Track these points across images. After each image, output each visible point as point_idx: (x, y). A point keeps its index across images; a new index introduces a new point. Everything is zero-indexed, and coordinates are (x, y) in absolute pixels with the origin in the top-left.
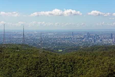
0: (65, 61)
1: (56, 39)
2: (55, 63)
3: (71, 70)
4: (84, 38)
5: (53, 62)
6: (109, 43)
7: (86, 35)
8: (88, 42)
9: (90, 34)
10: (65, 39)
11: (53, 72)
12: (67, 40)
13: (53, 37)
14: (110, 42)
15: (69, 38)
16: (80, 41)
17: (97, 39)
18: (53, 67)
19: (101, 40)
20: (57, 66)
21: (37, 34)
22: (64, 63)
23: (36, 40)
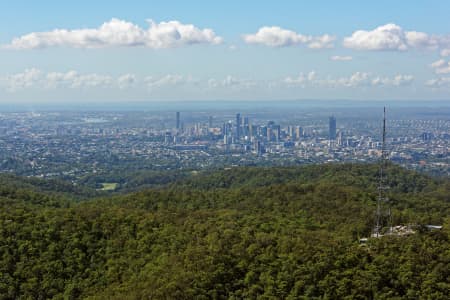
0: (63, 227)
1: (109, 140)
2: (21, 237)
3: (80, 266)
4: (221, 137)
5: (13, 234)
6: (317, 154)
7: (230, 125)
8: (235, 152)
9: (247, 121)
10: (145, 139)
11: (7, 276)
12: (151, 144)
13: (101, 131)
14: (321, 153)
15: (160, 138)
16: (202, 148)
17: (273, 139)
18: (11, 252)
19: (289, 145)
20: (26, 249)
21: (37, 119)
22: (55, 237)
23: (27, 144)
